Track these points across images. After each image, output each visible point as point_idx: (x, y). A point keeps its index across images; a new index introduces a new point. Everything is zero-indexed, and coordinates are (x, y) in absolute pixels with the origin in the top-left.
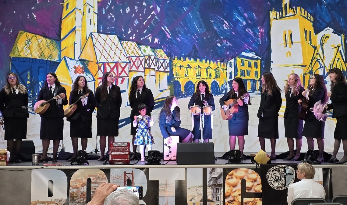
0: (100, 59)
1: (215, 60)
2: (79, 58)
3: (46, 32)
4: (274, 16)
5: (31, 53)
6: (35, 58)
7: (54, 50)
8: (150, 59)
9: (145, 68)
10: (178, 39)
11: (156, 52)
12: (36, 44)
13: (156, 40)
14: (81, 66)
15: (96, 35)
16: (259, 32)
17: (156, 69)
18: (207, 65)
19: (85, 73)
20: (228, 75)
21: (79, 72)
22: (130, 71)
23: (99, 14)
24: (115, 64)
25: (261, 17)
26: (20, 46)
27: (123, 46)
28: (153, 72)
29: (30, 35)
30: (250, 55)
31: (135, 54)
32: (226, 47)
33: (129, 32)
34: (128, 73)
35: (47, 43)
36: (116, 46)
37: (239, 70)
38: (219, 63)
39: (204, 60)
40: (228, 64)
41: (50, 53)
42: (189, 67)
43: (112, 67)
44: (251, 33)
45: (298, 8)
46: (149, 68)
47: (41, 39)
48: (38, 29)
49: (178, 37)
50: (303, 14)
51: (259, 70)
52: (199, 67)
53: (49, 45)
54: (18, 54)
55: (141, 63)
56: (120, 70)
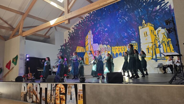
0: (94, 50)
2: (89, 51)
4: (140, 28)
6: (80, 52)
10: (113, 41)
11: (107, 46)
12: (80, 49)
13: (107, 43)
15: (93, 44)
16: (136, 34)
17: (108, 51)
21: (90, 54)
23: (93, 39)
25: (136, 29)
26: (77, 49)
27: (99, 46)
30: (134, 42)
31: (102, 47)
32: (126, 41)
33: (100, 42)
35: (83, 48)
38: (125, 46)
39: (120, 46)
42: (116, 49)
44: (133, 35)
45: (148, 23)
48: (81, 45)
50: (150, 25)
51: (137, 46)
55: (104, 50)
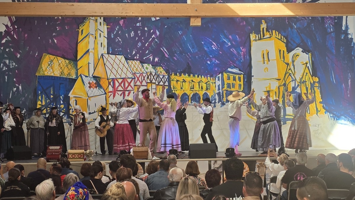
0: (110, 75)
1: (206, 75)
2: (92, 76)
3: (65, 54)
4: (254, 38)
5: (53, 72)
6: (57, 76)
7: (72, 69)
8: (152, 75)
9: (147, 83)
10: (175, 58)
11: (157, 69)
12: (57, 64)
13: (156, 59)
14: (95, 82)
15: (107, 56)
16: (242, 51)
17: (157, 83)
18: (199, 79)
19: (98, 87)
20: (217, 87)
21: (93, 87)
22: (135, 85)
23: (109, 38)
24: (122, 79)
25: (243, 39)
26: (44, 66)
27: (129, 64)
28: (154, 86)
29: (52, 57)
30: (234, 70)
31: (139, 71)
32: (215, 64)
33: (134, 53)
34: (133, 87)
35: (66, 63)
36: (123, 64)
37: (226, 83)
38: (209, 78)
39: (196, 76)
40: (217, 79)
41: (69, 72)
42: (184, 81)
43: (120, 83)
44: (235, 52)
45: (274, 31)
46: (151, 82)
47: (61, 60)
48: (59, 52)
49: (175, 56)
50: (277, 37)
51: (242, 83)
52: (192, 81)
53: (68, 65)
54: (43, 73)
55: (144, 79)
56: (127, 85)
